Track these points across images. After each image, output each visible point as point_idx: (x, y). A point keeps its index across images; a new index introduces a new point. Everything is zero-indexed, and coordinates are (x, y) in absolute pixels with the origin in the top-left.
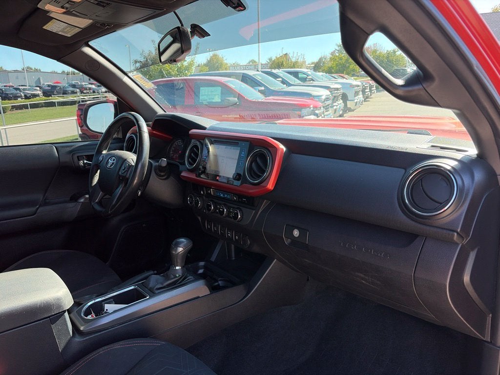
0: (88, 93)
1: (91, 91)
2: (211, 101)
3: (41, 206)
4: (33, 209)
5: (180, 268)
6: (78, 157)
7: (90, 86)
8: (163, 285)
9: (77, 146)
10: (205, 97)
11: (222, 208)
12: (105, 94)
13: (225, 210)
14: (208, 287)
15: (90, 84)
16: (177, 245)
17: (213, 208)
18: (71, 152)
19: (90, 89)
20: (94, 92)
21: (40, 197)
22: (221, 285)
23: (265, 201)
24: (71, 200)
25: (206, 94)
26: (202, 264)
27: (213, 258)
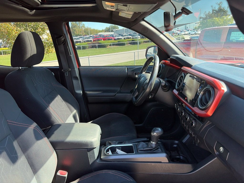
0: (175, 36)
1: (177, 34)
2: (237, 40)
3: (117, 93)
4: (114, 94)
5: (155, 143)
6: (135, 73)
7: (177, 32)
8: (143, 149)
9: (136, 68)
10: (234, 38)
11: (187, 116)
12: (183, 36)
13: (188, 118)
14: (168, 159)
15: (177, 31)
16: (154, 131)
17: (183, 114)
18: (133, 70)
19: (177, 33)
20: (178, 35)
21: (119, 89)
22: (181, 158)
23: (209, 121)
24: (130, 92)
25: (235, 36)
26: (177, 142)
27: (184, 141)
